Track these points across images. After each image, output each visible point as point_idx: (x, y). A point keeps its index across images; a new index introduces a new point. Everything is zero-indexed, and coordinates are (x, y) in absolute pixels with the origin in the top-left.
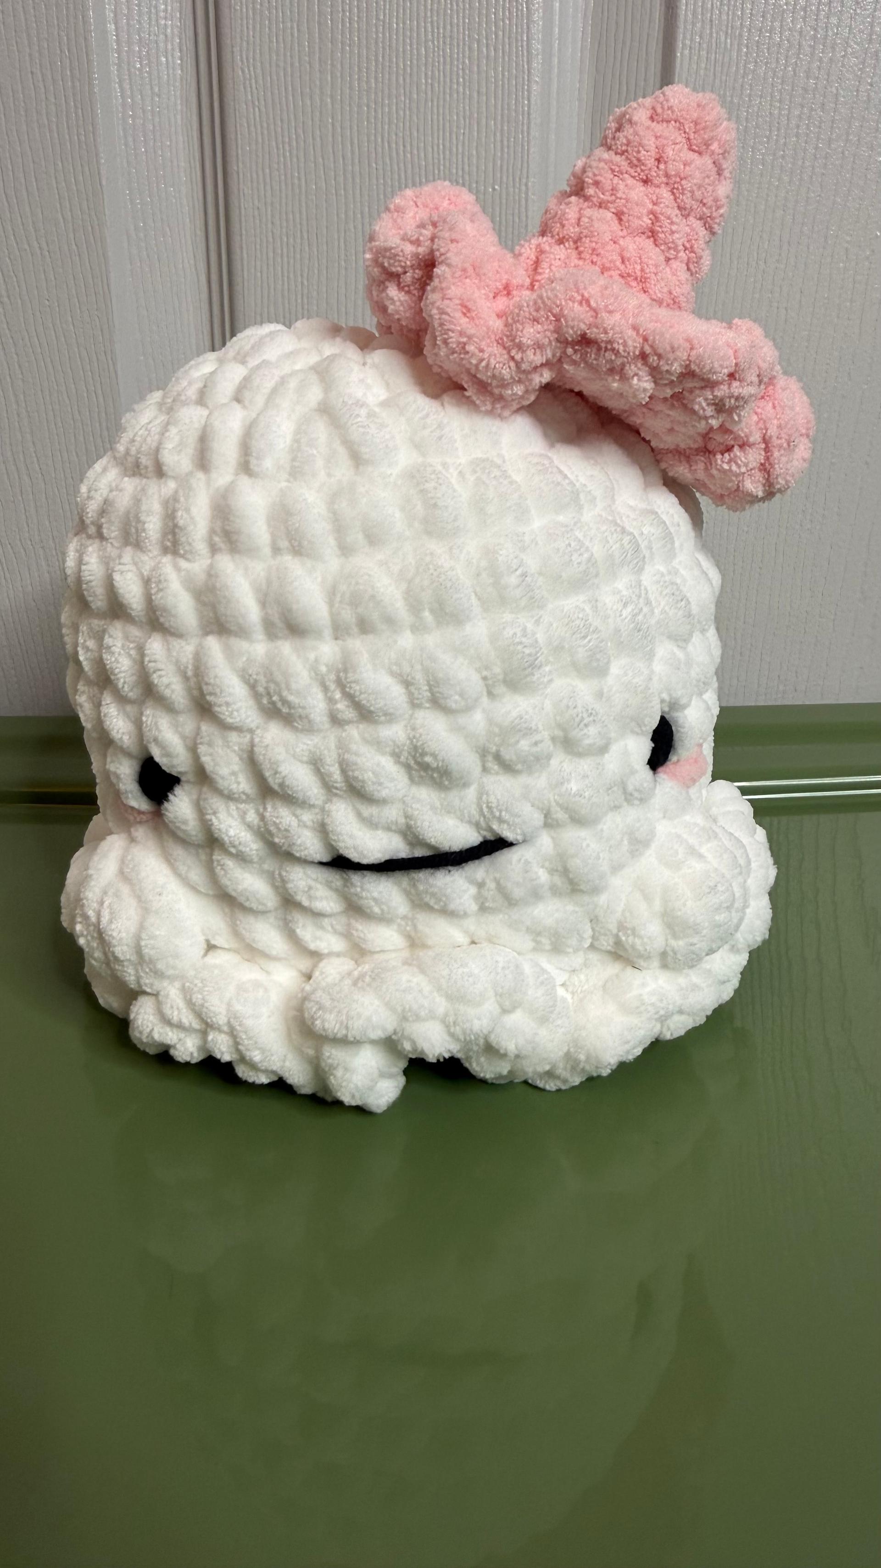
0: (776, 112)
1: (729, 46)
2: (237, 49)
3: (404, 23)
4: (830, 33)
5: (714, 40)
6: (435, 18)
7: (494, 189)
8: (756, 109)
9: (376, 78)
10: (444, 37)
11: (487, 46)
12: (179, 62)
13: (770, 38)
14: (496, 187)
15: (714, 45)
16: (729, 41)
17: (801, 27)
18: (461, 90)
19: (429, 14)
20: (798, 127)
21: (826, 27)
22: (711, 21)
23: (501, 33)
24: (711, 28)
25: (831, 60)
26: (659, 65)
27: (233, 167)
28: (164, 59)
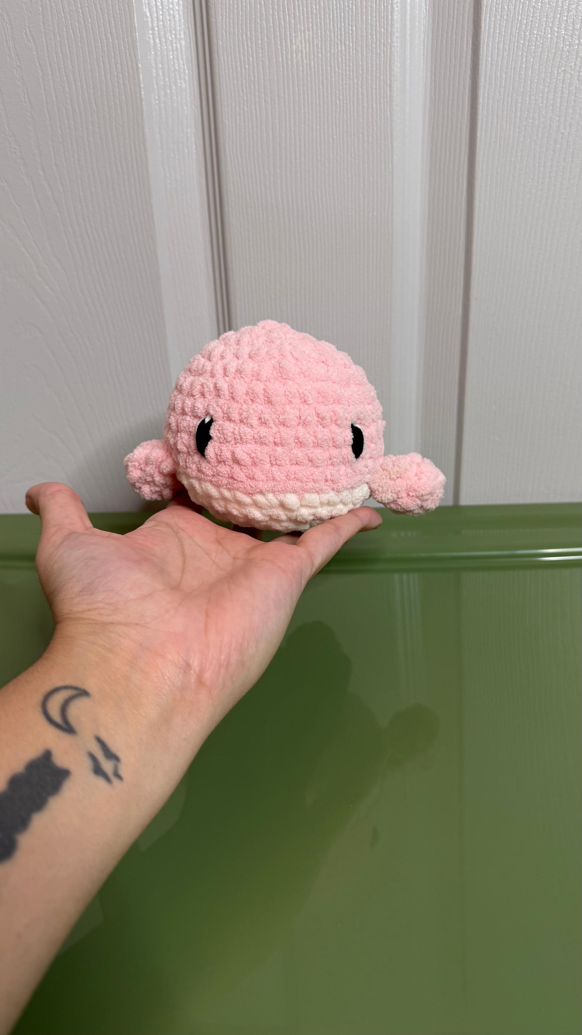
0: (537, 165)
1: (508, 129)
2: (227, 146)
3: (320, 126)
4: (568, 118)
5: (499, 126)
6: (337, 122)
7: (373, 216)
8: (525, 163)
9: (305, 157)
10: (343, 132)
11: (368, 136)
12: (195, 152)
13: (532, 122)
14: (375, 214)
15: (499, 129)
16: (508, 126)
17: (551, 116)
18: (353, 161)
19: (334, 120)
20: (550, 172)
21: (566, 116)
22: (497, 115)
23: (375, 128)
24: (497, 120)
25: (569, 133)
26: (468, 141)
27: (226, 209)
28: (186, 151)
